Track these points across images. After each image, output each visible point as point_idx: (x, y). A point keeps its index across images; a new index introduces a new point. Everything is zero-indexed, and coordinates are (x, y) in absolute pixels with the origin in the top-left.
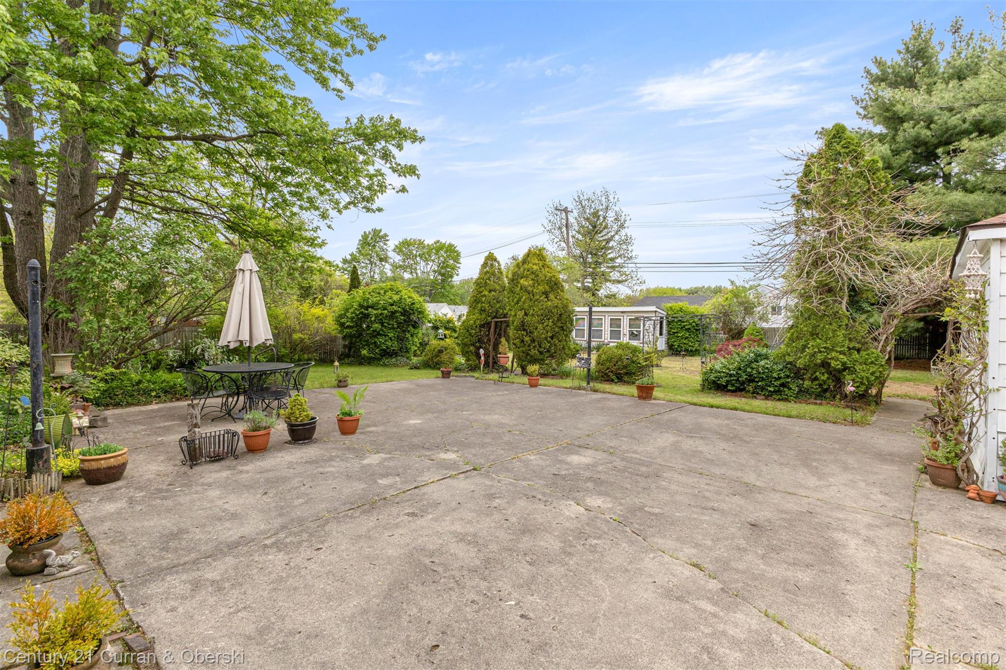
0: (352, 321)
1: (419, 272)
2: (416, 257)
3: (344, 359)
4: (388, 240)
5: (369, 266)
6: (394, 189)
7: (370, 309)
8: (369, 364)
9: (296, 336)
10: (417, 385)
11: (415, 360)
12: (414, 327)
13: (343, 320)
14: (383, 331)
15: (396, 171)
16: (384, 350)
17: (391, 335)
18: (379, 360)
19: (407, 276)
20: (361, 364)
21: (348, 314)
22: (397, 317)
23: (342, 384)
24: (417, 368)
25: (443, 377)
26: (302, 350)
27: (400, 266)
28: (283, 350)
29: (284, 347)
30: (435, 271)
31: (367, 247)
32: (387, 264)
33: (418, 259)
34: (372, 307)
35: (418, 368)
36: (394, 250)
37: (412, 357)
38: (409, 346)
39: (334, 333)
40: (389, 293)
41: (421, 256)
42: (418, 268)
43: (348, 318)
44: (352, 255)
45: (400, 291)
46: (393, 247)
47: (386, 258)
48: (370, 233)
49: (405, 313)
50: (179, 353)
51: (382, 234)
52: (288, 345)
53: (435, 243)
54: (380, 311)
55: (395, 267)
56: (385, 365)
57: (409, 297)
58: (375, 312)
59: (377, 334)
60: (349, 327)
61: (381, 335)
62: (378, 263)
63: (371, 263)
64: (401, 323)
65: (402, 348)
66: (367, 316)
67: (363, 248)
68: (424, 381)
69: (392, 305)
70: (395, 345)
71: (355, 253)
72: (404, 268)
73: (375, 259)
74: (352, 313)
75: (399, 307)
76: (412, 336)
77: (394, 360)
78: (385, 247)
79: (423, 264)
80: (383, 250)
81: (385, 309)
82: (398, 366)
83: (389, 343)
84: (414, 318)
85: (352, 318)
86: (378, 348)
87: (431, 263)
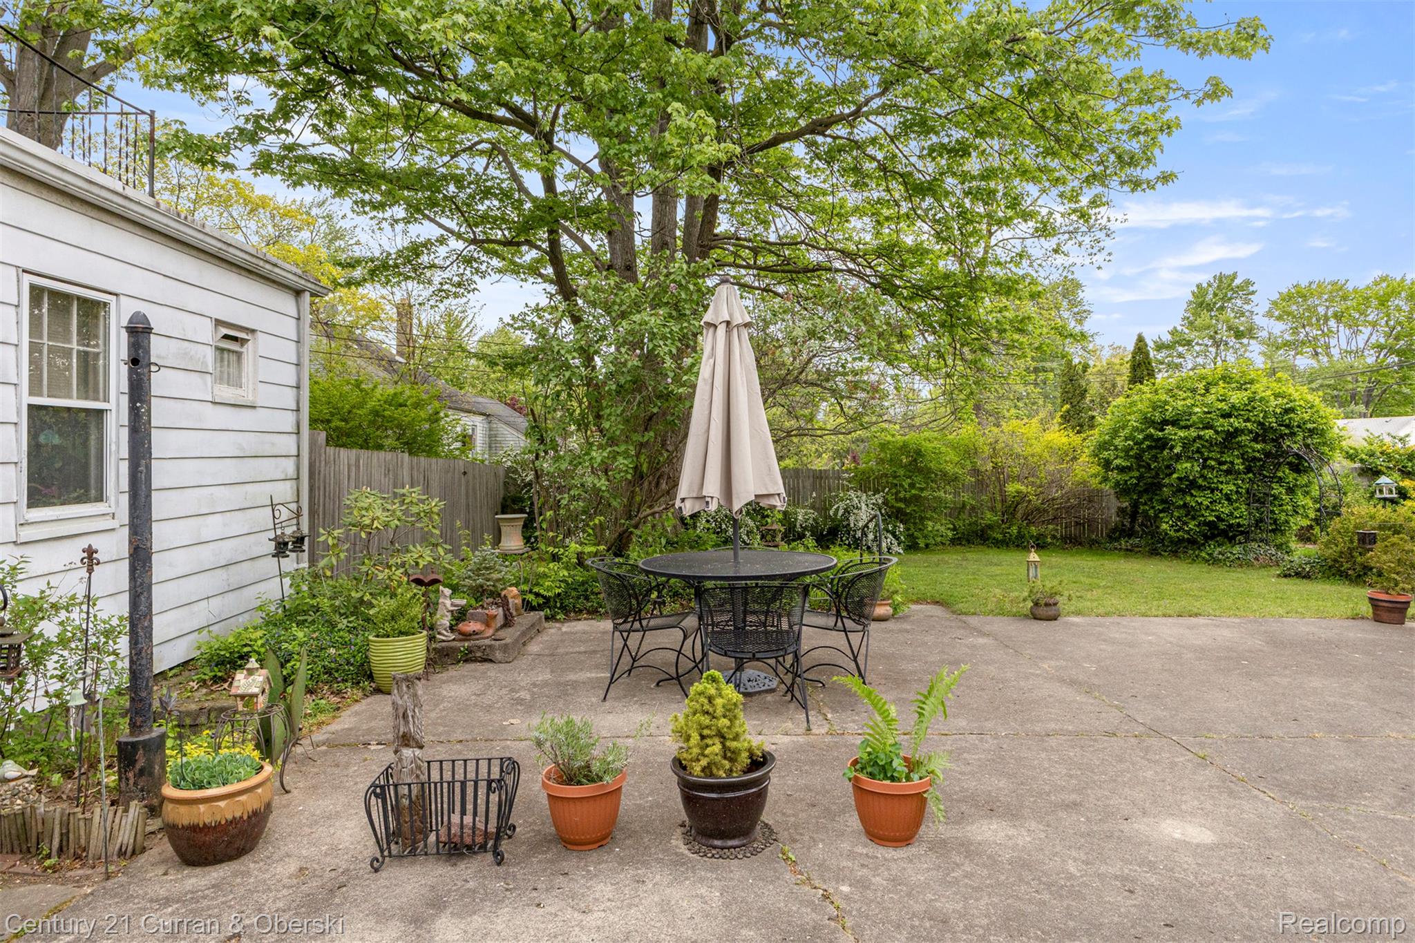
0: (1127, 457)
1: (1335, 352)
2: (1326, 319)
3: (1117, 540)
4: (1253, 293)
5: (1213, 350)
6: (1186, 96)
7: (1169, 429)
8: (1175, 554)
9: (1012, 488)
10: (1275, 642)
11: (1301, 552)
12: (1297, 468)
13: (1105, 454)
14: (1204, 477)
15: (1190, 44)
16: (1210, 524)
17: (1228, 488)
18: (1200, 547)
19: (1304, 362)
20: (1154, 553)
21: (1117, 441)
22: (1240, 445)
23: (1042, 611)
24: (1301, 575)
25: (1377, 619)
26: (1026, 517)
27: (1287, 344)
28: (989, 515)
29: (992, 509)
30: (1380, 347)
31: (1205, 314)
32: (1252, 342)
33: (1332, 323)
34: (1174, 423)
35: (1307, 576)
36: (1269, 314)
37: (1293, 545)
38: (1283, 517)
39: (1094, 483)
40: (1220, 389)
41: (1338, 317)
42: (1333, 342)
43: (1116, 449)
44: (1173, 332)
45: (1252, 382)
46: (1266, 306)
47: (1250, 330)
48: (1210, 285)
49: (1263, 433)
50: (813, 514)
51: (1237, 282)
52: (999, 506)
53: (1376, 283)
54: (1193, 433)
55: (1274, 345)
56: (1213, 561)
57: (1277, 396)
58: (1182, 434)
59: (1191, 485)
60: (1122, 470)
61: (1200, 488)
62: (1232, 341)
63: (1217, 344)
64: (1255, 459)
65: (1261, 520)
66: (1162, 444)
67: (1195, 314)
68: (1304, 627)
69: (1226, 416)
70: (1242, 514)
71: (1179, 328)
72: (1295, 346)
73: (1224, 334)
74: (1127, 439)
75: (1248, 420)
76: (1291, 491)
77: (1237, 549)
78: (1246, 307)
79: (1344, 332)
80: (1243, 314)
81: (1208, 426)
82: (1249, 565)
83: (1225, 509)
84: (1294, 445)
85: (1127, 450)
86: (1193, 518)
87: (1367, 331)
